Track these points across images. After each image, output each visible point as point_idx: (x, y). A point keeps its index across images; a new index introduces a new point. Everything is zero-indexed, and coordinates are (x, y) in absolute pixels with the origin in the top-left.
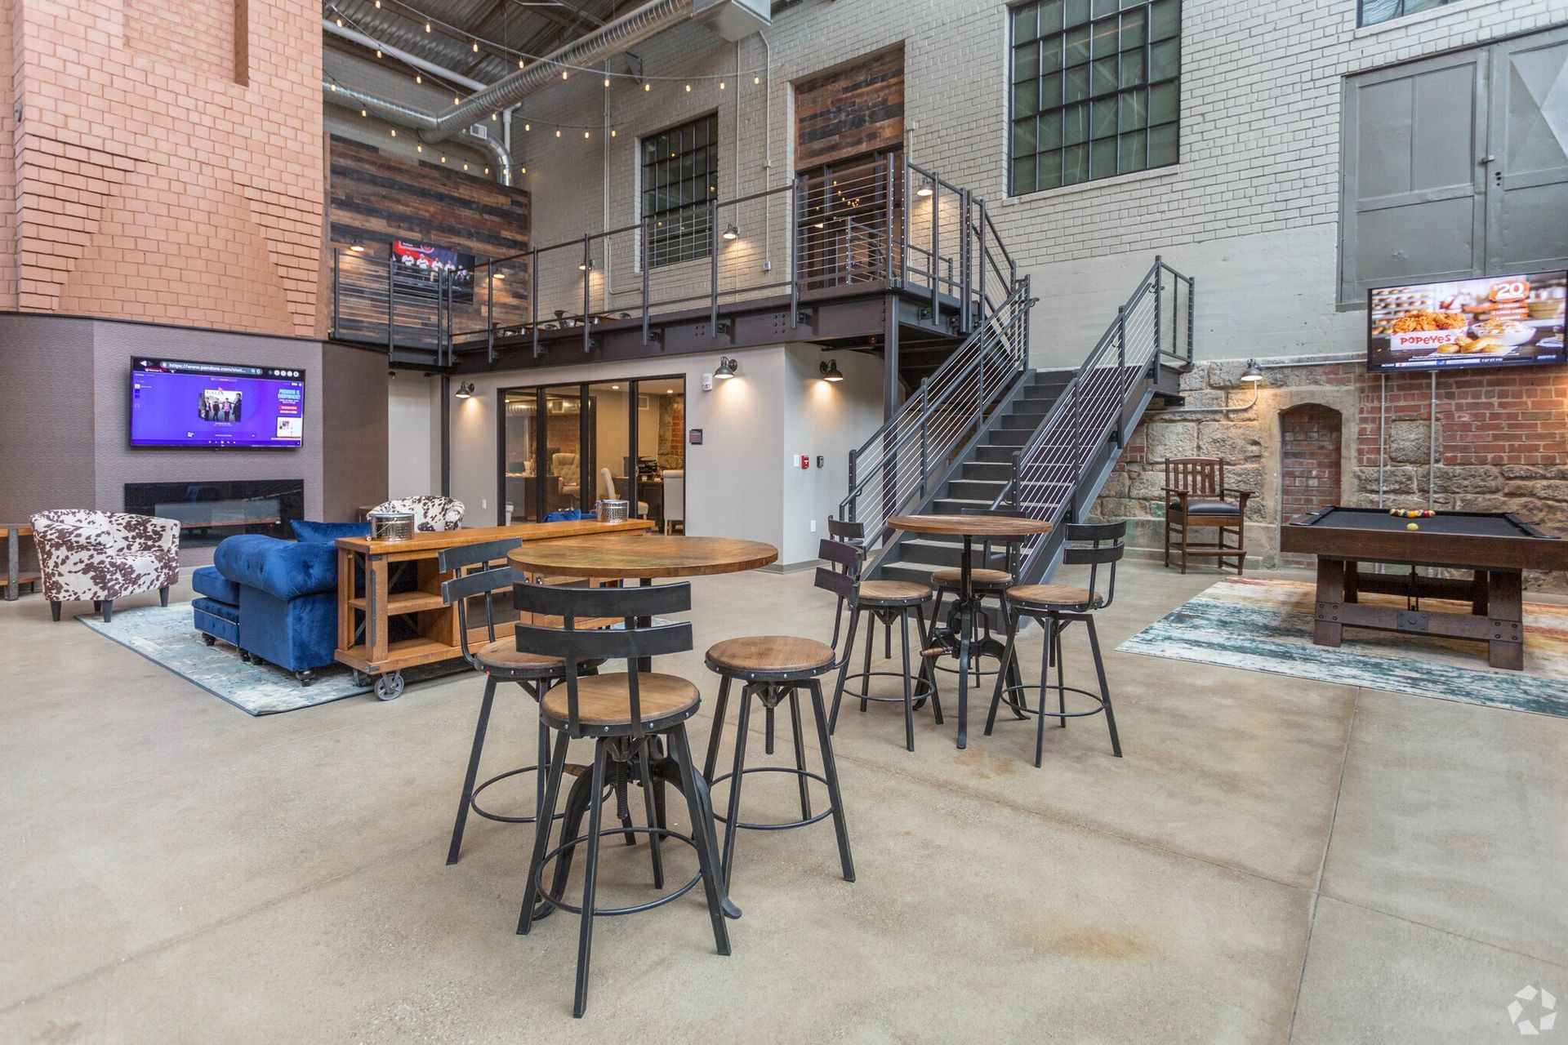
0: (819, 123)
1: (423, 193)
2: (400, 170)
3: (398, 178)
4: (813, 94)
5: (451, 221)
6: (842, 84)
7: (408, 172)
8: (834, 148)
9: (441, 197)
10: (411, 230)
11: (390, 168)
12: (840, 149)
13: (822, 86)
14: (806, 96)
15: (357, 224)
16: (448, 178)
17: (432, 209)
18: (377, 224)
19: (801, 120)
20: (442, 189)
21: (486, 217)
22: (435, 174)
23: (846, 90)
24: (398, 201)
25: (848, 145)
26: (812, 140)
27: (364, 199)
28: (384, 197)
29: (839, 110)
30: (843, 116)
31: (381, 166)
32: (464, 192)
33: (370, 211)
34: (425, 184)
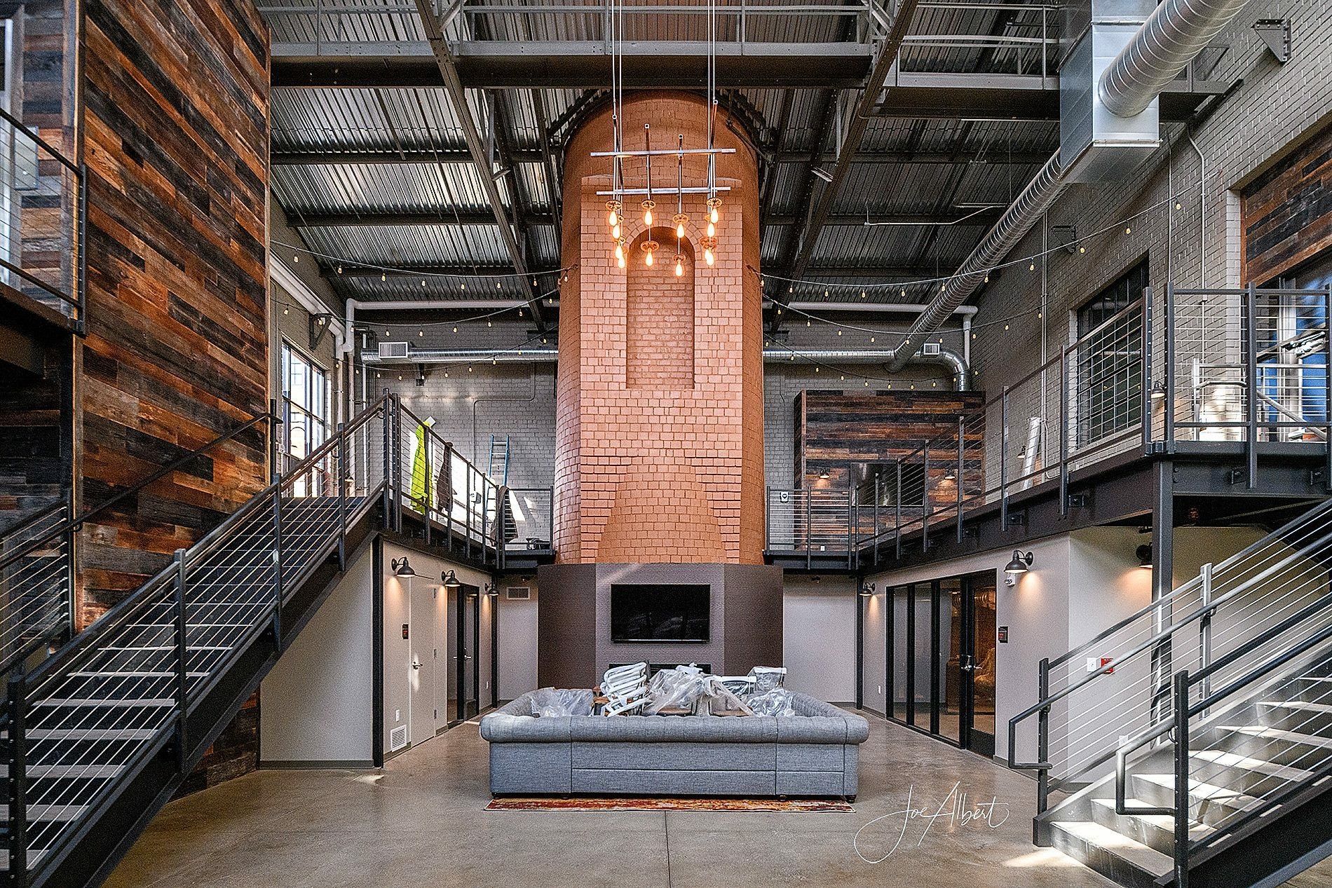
0: (1272, 226)
1: (880, 419)
2: (860, 404)
3: (858, 411)
4: (1264, 191)
5: (906, 437)
6: (1303, 163)
7: (866, 404)
8: (1291, 251)
9: (895, 418)
10: (869, 452)
11: (852, 405)
12: (1301, 250)
13: (1275, 176)
14: (1254, 197)
15: (826, 456)
16: (903, 399)
17: (888, 431)
18: (841, 454)
19: (1248, 230)
20: (897, 411)
21: (938, 425)
22: (891, 399)
23: (1307, 170)
24: (859, 431)
25: (1311, 241)
26: (1261, 251)
27: (831, 436)
28: (847, 429)
29: (1298, 199)
30: (1303, 206)
31: (846, 405)
32: (917, 409)
33: (837, 444)
34: (883, 409)
